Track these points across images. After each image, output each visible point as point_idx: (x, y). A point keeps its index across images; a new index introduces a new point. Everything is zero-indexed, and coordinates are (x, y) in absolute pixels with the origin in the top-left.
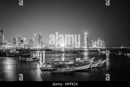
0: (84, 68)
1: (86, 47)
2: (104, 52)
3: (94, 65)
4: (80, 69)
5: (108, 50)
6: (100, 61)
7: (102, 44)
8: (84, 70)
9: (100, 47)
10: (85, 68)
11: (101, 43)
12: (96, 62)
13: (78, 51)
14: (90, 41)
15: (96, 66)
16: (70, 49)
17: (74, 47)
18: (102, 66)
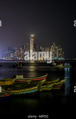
0: (28, 92)
2: (61, 66)
3: (46, 87)
4: (22, 93)
5: (67, 63)
6: (57, 81)
7: (59, 52)
8: (29, 95)
9: (56, 58)
10: (30, 92)
11: (56, 51)
12: (50, 82)
13: (20, 63)
14: (39, 48)
15: (50, 89)
16: (7, 61)
17: (12, 58)
18: (59, 88)
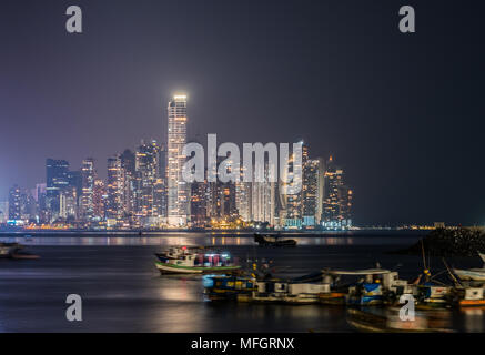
1: (176, 220)
11: (311, 181)
